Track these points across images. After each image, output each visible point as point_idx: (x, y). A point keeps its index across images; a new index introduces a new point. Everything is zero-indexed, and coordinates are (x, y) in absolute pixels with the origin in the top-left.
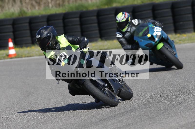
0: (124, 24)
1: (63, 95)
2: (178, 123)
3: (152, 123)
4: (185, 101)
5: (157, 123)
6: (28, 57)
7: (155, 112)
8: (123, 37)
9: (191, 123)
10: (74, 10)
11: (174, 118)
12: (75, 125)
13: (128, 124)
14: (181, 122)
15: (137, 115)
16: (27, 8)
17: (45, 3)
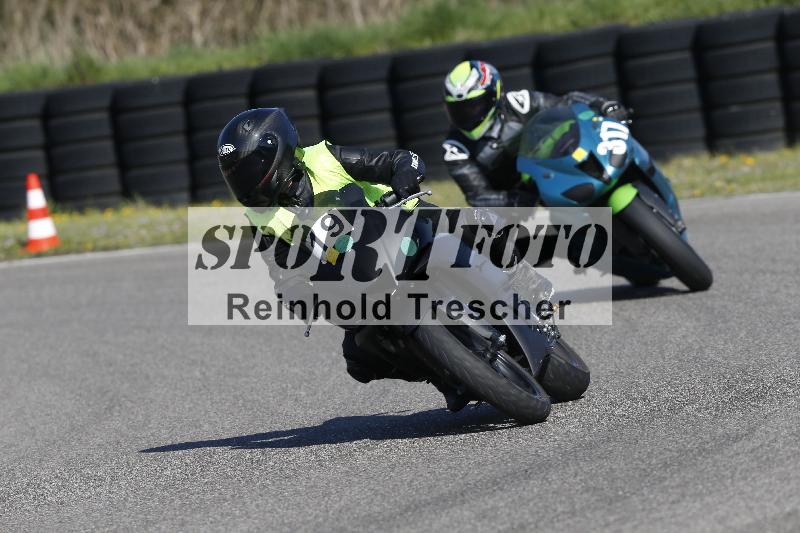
0: (478, 108)
1: (249, 406)
2: (721, 521)
3: (615, 520)
4: (752, 430)
5: (636, 523)
6: (105, 249)
7: (628, 475)
8: (473, 159)
9: (774, 519)
10: (297, 57)
11: (708, 499)
12: (300, 527)
13: (517, 523)
14: (737, 515)
15: (555, 487)
16: (103, 49)
17: (175, 29)
